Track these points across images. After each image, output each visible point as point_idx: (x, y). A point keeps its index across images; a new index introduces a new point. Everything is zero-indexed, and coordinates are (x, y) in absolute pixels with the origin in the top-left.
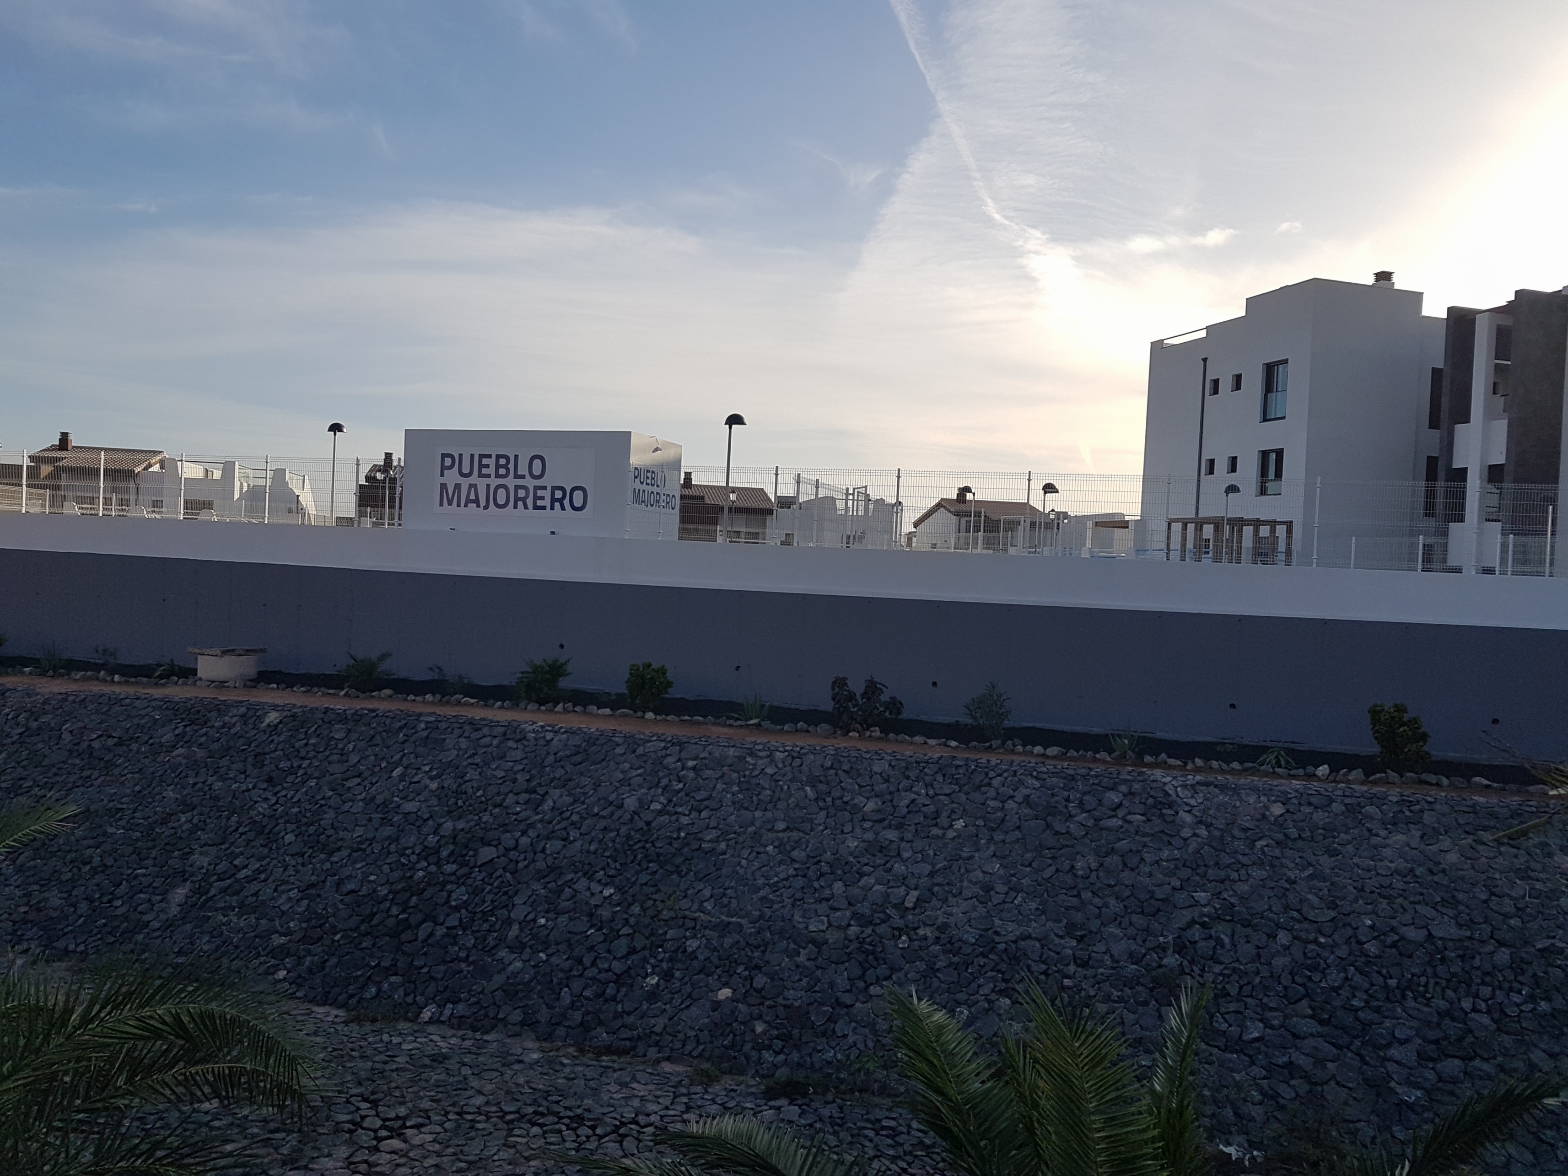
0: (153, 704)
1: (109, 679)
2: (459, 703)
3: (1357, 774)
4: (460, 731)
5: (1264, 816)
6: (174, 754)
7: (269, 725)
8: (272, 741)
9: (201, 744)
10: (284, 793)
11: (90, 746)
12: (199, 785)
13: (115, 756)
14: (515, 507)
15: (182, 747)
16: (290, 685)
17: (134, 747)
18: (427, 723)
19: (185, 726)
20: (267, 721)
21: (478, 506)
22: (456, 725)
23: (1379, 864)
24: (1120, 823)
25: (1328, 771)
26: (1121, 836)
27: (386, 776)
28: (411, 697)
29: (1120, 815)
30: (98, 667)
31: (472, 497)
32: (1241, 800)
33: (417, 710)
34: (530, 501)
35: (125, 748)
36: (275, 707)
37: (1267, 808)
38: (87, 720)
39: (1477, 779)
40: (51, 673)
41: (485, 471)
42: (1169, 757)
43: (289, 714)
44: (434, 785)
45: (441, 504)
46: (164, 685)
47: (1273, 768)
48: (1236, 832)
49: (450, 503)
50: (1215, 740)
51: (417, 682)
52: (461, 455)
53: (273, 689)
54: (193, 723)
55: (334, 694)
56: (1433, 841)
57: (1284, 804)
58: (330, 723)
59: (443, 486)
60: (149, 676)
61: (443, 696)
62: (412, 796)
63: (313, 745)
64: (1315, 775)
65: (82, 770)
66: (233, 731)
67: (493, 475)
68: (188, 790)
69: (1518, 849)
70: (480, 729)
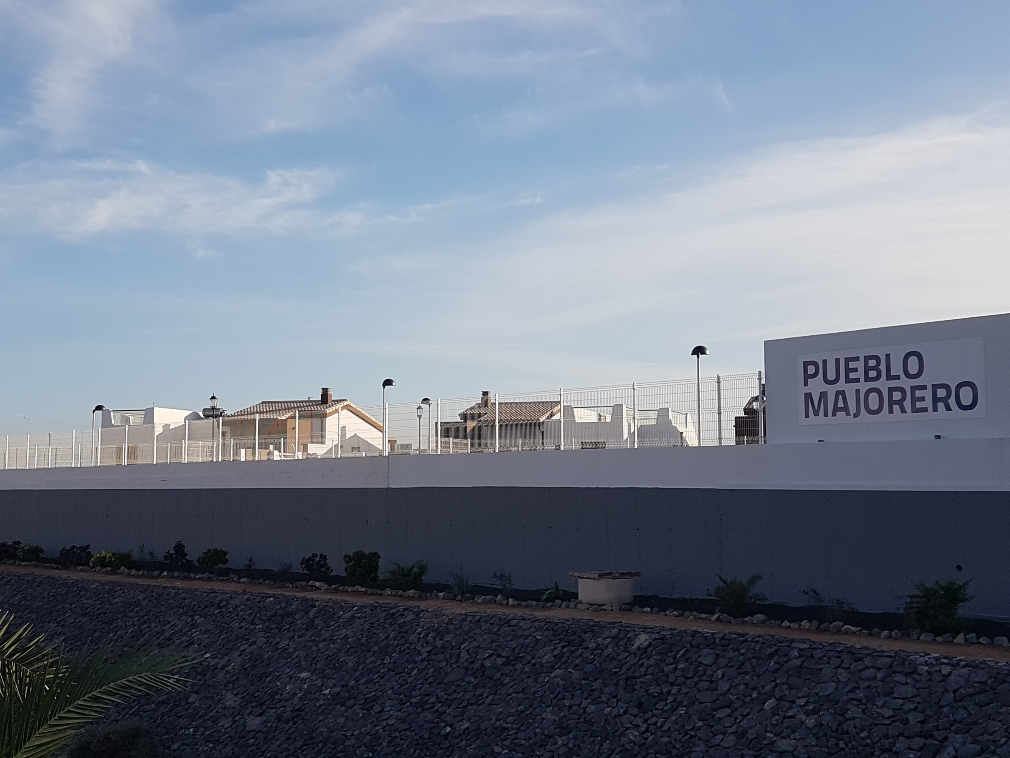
0: (536, 624)
1: (504, 602)
2: (839, 631)
4: (839, 660)
6: (552, 675)
7: (639, 648)
8: (642, 665)
9: (577, 665)
10: (654, 720)
11: (482, 664)
12: (574, 708)
13: (503, 674)
14: (891, 411)
15: (559, 668)
16: (663, 609)
17: (519, 666)
18: (800, 650)
19: (563, 647)
20: (637, 644)
21: (848, 414)
22: (832, 654)
27: (758, 708)
28: (786, 623)
30: (494, 592)
31: (841, 404)
33: (790, 637)
34: (907, 404)
35: (511, 668)
36: (645, 629)
38: (481, 640)
40: (459, 597)
41: (852, 375)
43: (657, 636)
44: (810, 722)
45: (807, 416)
46: (549, 608)
49: (816, 414)
51: (793, 608)
52: (825, 362)
53: (647, 612)
54: (570, 643)
55: (705, 619)
58: (698, 646)
59: (808, 396)
60: (538, 600)
61: (820, 624)
62: (786, 732)
63: (683, 670)
65: (475, 687)
66: (605, 653)
67: (862, 379)
68: (565, 712)
70: (861, 659)
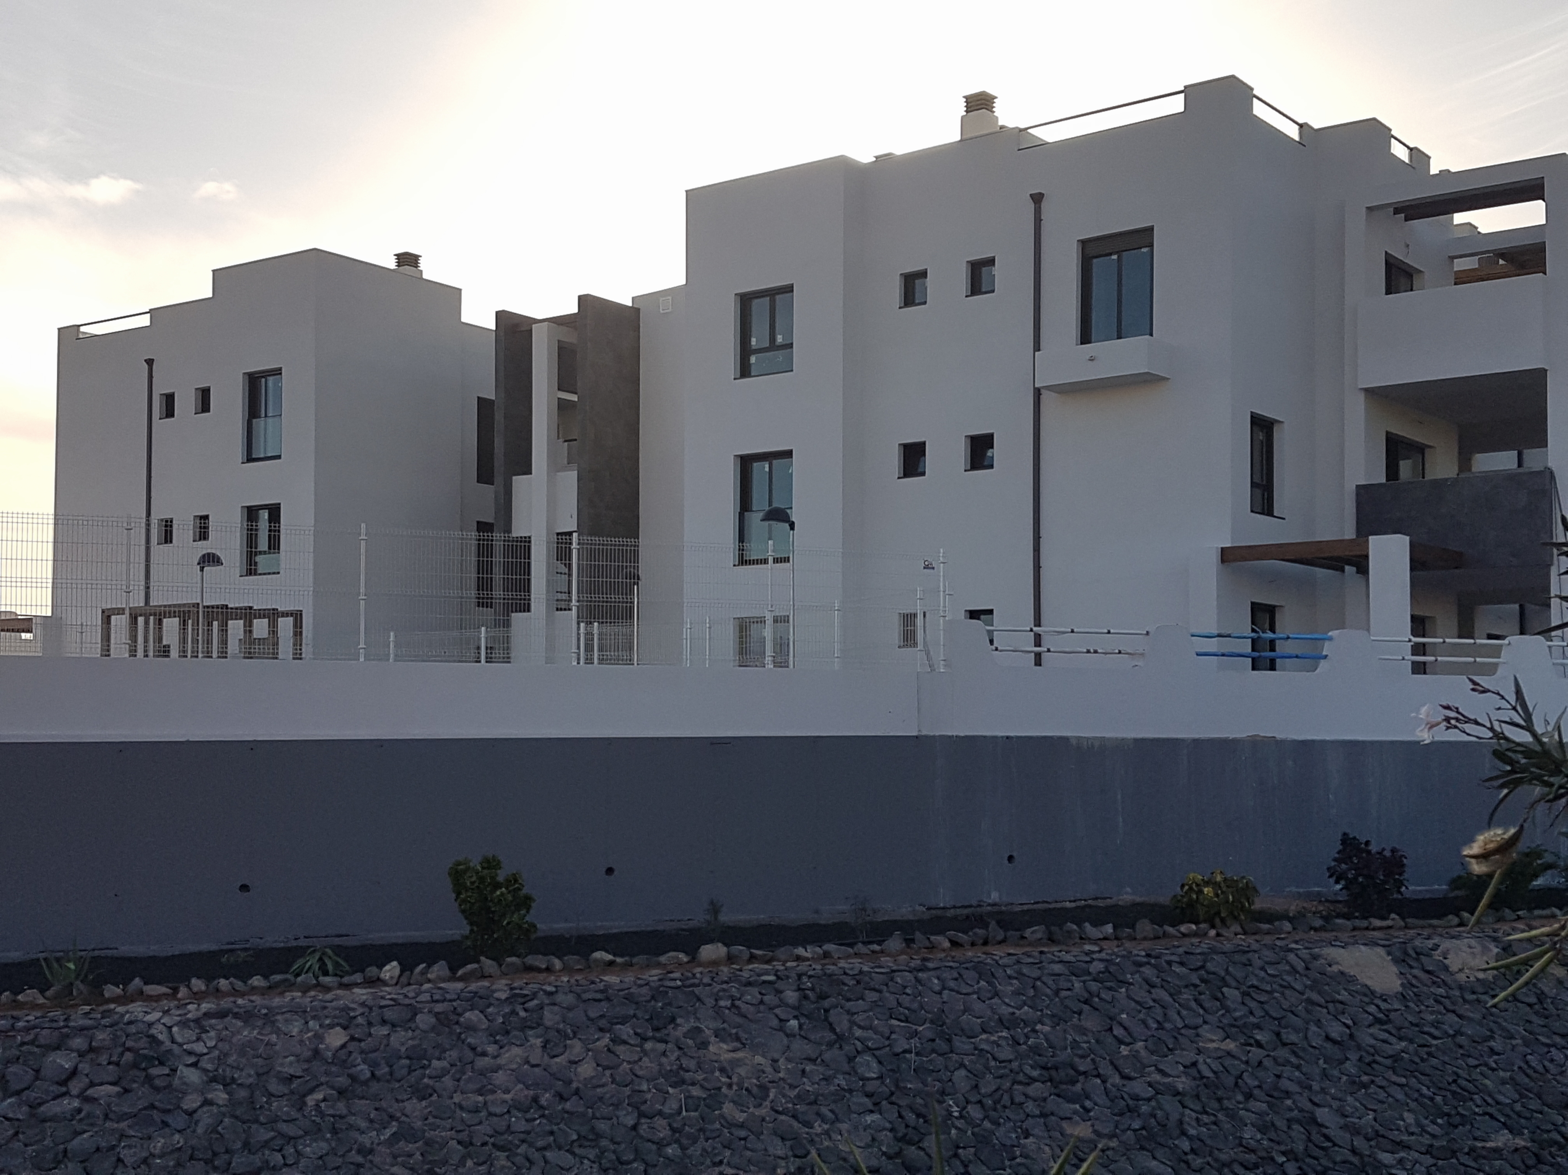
3: (439, 969)
5: (316, 1053)
23: (490, 1097)
24: (76, 1104)
25: (397, 972)
26: (79, 1128)
29: (75, 1092)
32: (278, 1031)
37: (319, 1037)
39: (598, 955)
42: (146, 983)
47: (317, 978)
48: (274, 1086)
50: (214, 947)
56: (561, 1050)
57: (345, 1028)
64: (379, 979)
69: (666, 1042)
